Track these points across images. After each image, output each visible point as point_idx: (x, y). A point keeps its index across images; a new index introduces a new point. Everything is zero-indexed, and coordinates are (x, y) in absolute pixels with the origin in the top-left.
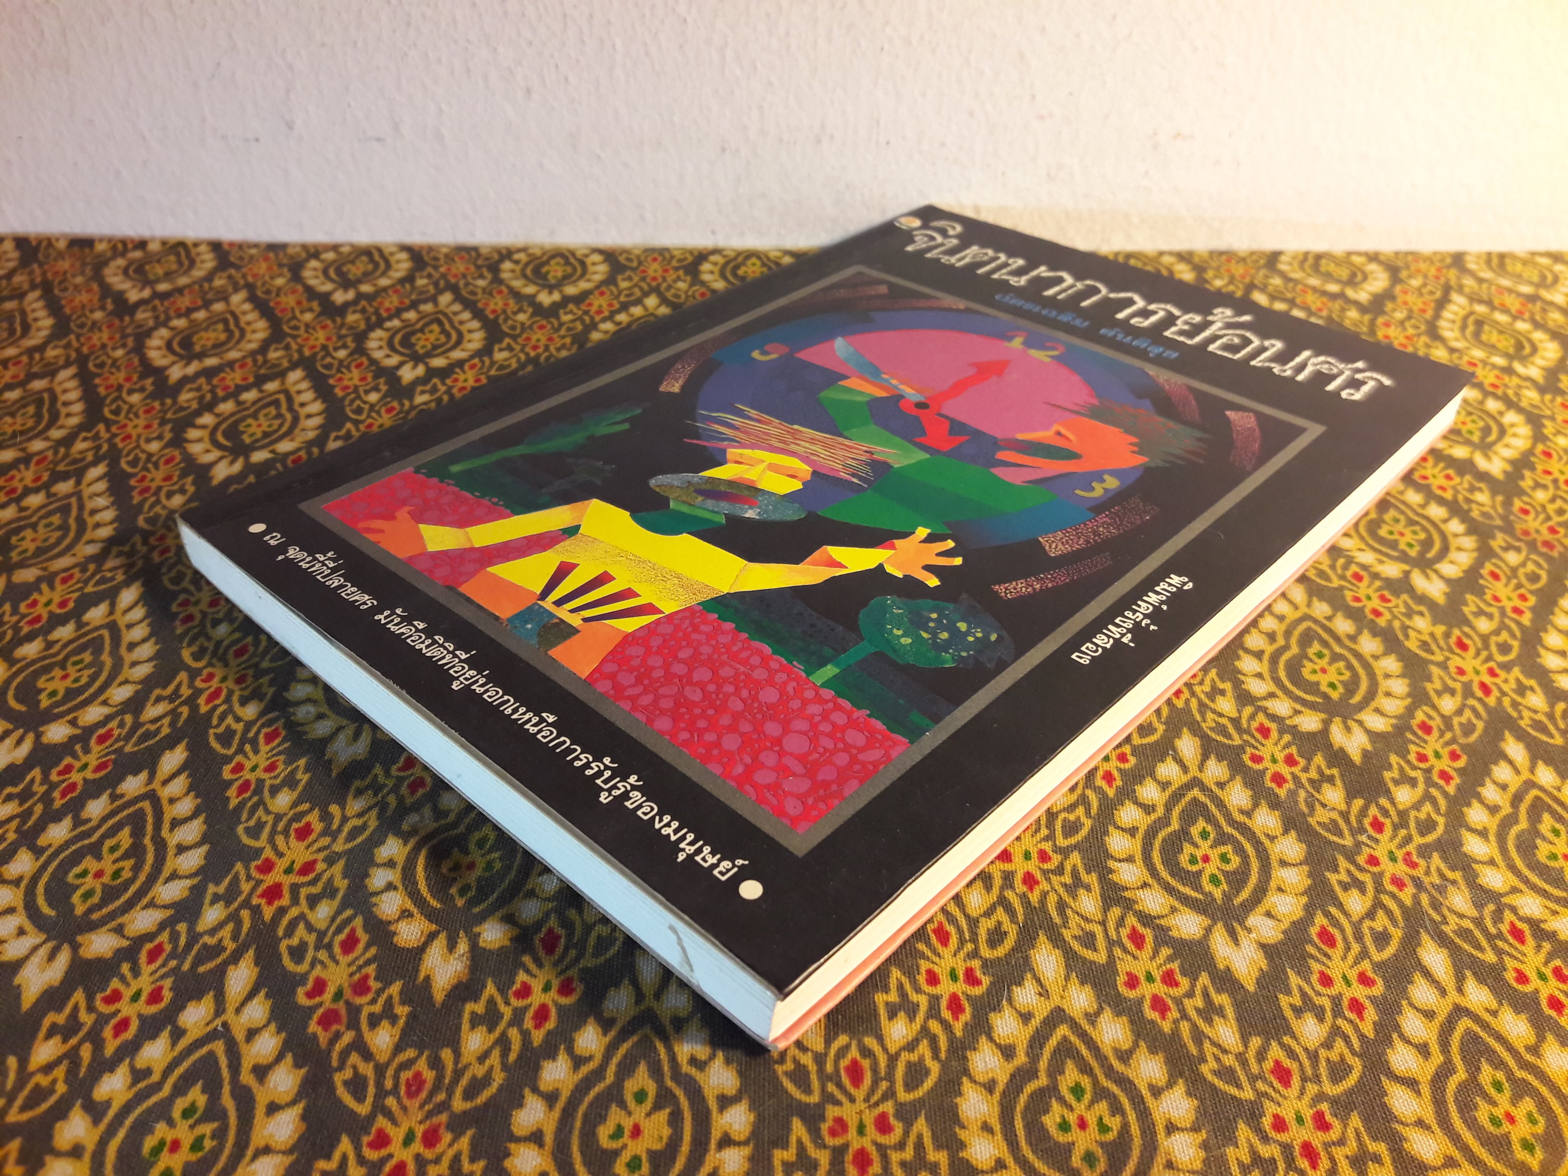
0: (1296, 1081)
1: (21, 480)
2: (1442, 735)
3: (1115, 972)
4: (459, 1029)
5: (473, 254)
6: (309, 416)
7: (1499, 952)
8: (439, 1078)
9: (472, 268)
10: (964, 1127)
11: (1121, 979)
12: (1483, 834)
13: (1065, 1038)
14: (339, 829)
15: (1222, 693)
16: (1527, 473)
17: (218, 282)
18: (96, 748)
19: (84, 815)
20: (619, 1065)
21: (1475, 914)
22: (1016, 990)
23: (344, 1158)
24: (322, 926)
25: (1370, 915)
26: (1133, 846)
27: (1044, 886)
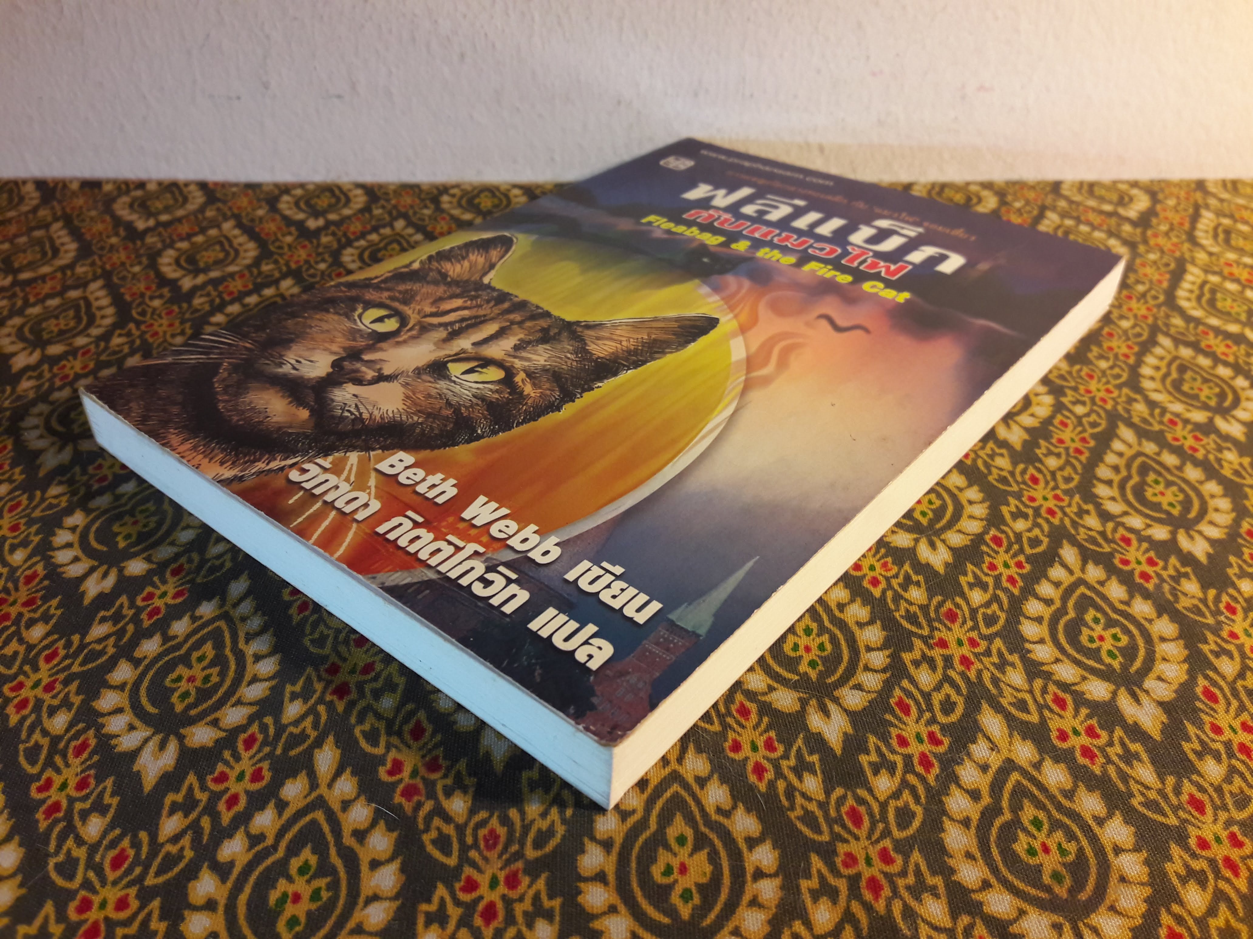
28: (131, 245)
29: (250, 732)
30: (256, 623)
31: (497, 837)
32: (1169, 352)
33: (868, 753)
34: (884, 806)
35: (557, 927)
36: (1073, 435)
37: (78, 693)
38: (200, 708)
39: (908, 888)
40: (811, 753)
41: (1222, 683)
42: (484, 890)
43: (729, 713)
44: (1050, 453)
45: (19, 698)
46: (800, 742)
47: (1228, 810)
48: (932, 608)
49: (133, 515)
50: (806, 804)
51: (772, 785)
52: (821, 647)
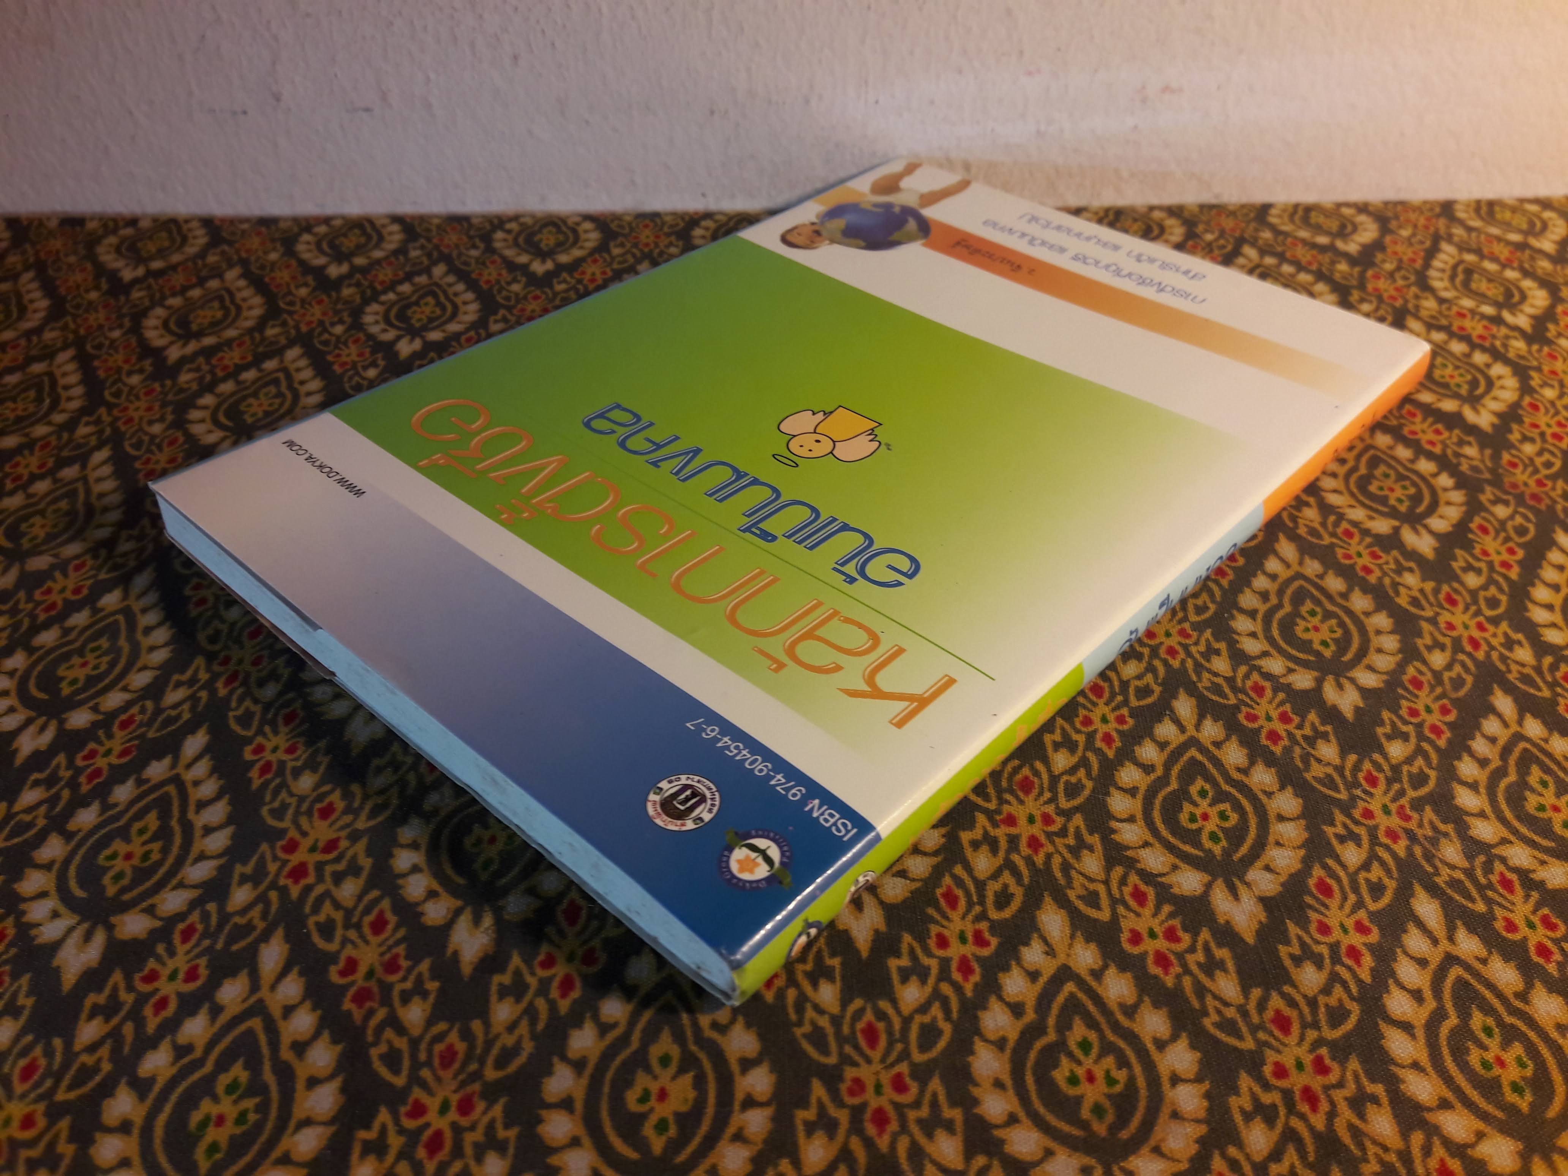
1: (27, 466)
2: (1432, 689)
3: (1120, 930)
4: (487, 1001)
5: (465, 225)
6: (309, 394)
7: (1489, 902)
8: (471, 1047)
9: (465, 238)
10: (977, 1085)
11: (1125, 936)
12: (1473, 786)
13: (1072, 995)
14: (361, 808)
15: (1217, 652)
16: (1515, 427)
17: (212, 259)
18: (120, 735)
19: (112, 800)
20: (644, 1031)
21: (1466, 865)
24: (349, 903)
25: (1366, 866)
29: (189, 921)
31: (455, 1054)
33: (898, 955)
34: (907, 1021)
38: (135, 892)
39: (920, 1122)
40: (833, 955)
41: (1342, 874)
48: (1006, 775)
49: (81, 654)
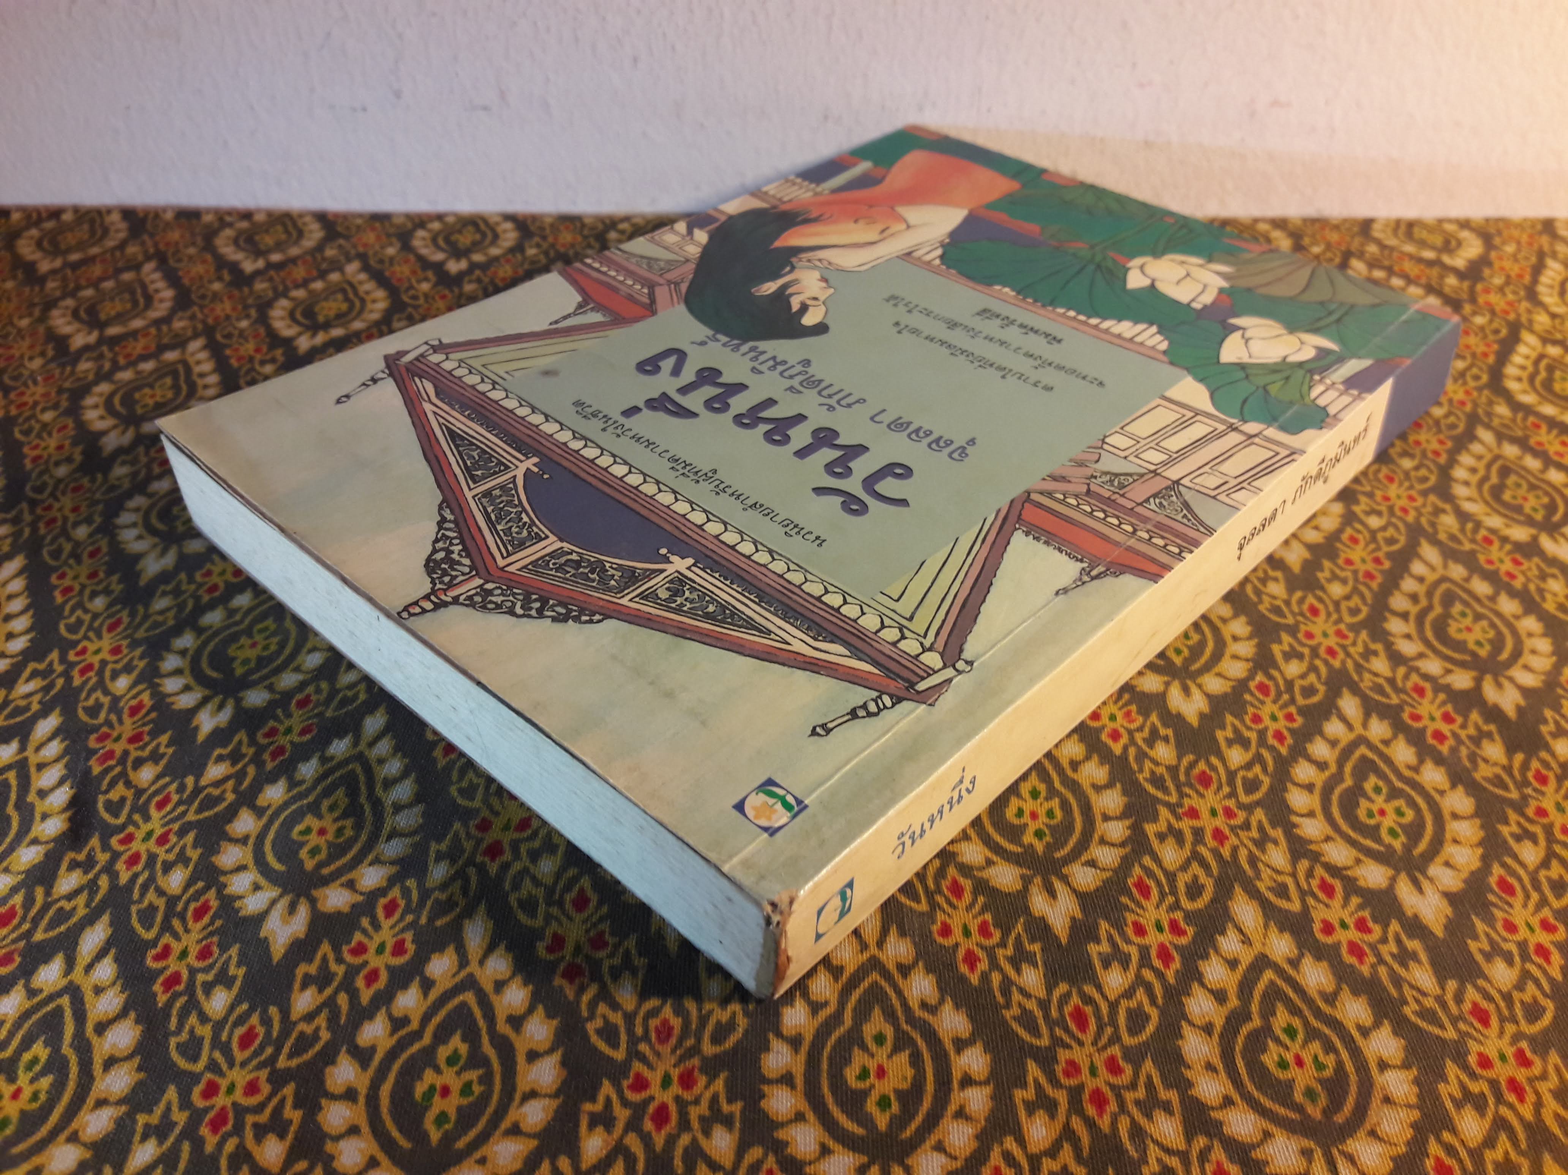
0: (1494, 1021)
22: (1220, 939)
23: (608, 1101)
26: (1311, 801)
27: (1234, 840)
28: (236, 292)
30: (394, 767)
32: (1490, 450)
35: (737, 1133)
36: (1364, 554)
37: (195, 847)
42: (655, 1089)
43: (939, 891)
44: (1334, 577)
45: (129, 853)
46: (1019, 928)
47: (1517, 1023)
50: (1024, 1001)
51: (985, 978)
52: (1050, 814)
